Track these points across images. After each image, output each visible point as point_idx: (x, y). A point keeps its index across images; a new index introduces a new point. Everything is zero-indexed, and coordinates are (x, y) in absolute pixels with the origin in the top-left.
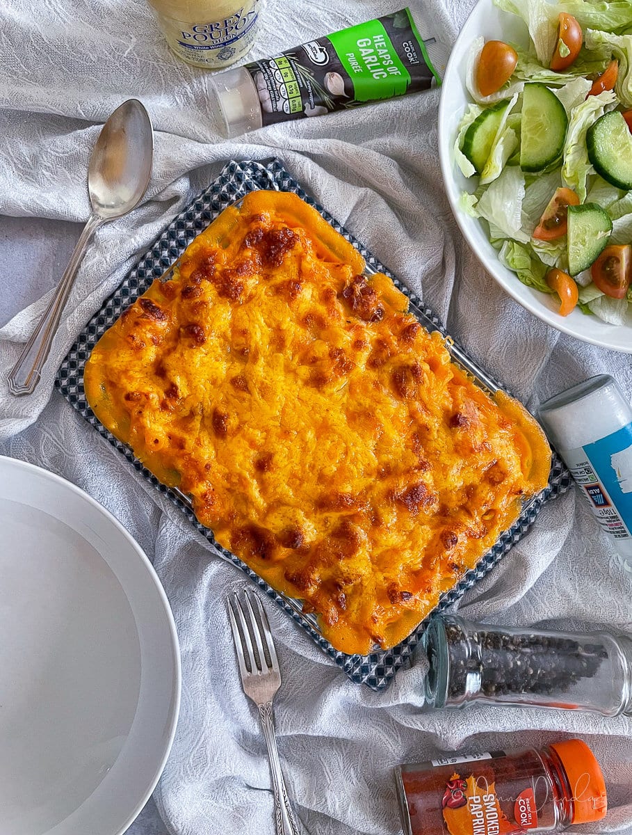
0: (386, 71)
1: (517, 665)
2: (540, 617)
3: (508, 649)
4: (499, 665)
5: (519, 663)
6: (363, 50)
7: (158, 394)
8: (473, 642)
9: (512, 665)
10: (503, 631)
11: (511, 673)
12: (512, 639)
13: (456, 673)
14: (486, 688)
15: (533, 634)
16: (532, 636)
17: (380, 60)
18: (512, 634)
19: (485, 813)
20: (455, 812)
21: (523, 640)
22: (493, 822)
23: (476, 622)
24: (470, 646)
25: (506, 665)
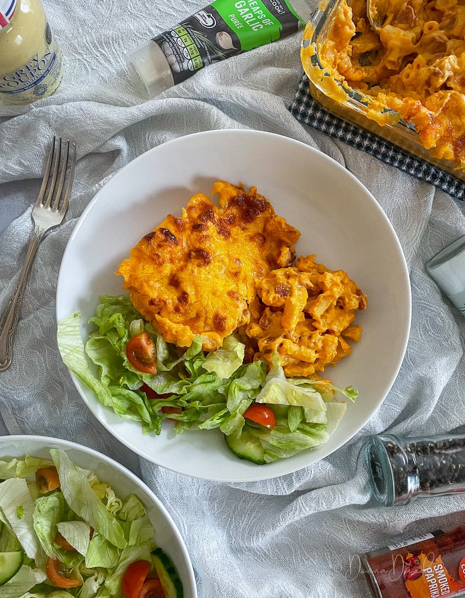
0: (261, 23)
1: (444, 464)
2: (454, 426)
3: (434, 453)
4: (430, 466)
5: (444, 462)
6: (241, 10)
7: (172, 299)
8: (407, 452)
9: (439, 464)
10: (427, 440)
11: (440, 470)
12: (436, 445)
13: (398, 477)
14: (423, 485)
15: (451, 438)
16: (451, 440)
17: (255, 16)
18: (435, 441)
19: (437, 580)
20: (415, 582)
21: (444, 445)
22: (444, 585)
23: (404, 436)
24: (406, 455)
25: (435, 465)
